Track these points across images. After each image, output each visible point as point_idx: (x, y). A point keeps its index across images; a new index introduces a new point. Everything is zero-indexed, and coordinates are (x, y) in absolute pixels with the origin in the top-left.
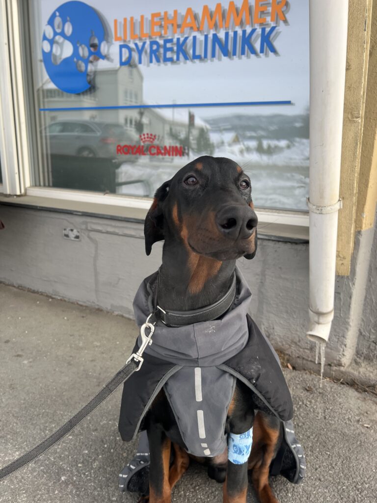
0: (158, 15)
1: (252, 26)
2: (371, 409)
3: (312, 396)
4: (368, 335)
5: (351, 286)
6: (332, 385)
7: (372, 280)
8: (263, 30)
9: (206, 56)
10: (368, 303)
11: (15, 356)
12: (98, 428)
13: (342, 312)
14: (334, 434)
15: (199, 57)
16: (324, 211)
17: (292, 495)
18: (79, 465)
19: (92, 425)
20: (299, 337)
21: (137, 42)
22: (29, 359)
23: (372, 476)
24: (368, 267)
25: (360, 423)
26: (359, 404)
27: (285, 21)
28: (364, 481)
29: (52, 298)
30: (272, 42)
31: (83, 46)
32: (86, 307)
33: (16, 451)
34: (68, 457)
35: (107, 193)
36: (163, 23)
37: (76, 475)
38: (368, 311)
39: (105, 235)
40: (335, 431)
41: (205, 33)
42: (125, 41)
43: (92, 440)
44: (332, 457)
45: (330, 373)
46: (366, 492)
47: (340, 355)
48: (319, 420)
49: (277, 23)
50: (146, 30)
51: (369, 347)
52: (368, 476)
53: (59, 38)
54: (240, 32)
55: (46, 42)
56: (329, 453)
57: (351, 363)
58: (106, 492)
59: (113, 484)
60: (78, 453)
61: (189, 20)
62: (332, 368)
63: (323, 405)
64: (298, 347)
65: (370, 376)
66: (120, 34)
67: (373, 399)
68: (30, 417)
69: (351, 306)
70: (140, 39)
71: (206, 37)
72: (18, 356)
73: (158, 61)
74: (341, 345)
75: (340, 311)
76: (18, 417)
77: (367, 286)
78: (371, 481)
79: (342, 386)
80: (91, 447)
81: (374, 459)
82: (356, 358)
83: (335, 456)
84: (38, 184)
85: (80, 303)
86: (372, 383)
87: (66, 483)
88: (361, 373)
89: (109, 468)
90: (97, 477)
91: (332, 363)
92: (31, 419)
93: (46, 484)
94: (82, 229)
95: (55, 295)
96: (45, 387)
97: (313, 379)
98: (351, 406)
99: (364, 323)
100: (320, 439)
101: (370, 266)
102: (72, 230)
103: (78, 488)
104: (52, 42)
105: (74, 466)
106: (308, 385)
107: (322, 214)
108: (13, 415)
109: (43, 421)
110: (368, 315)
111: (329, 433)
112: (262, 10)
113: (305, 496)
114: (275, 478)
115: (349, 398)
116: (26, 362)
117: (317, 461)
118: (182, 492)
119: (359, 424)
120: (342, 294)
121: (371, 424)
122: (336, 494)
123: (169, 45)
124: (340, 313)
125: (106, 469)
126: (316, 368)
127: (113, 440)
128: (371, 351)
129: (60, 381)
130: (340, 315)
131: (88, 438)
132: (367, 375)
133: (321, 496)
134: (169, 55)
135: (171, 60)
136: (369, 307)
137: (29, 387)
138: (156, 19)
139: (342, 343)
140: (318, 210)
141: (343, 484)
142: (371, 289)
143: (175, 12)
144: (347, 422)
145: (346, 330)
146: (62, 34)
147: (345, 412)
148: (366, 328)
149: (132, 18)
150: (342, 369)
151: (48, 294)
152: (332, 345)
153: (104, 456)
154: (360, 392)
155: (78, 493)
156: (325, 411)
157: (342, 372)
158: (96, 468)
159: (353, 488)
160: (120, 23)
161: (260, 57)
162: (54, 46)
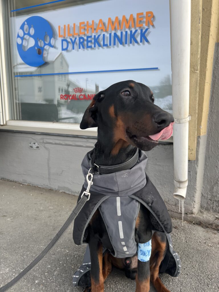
0: (83, 23)
1: (135, 28)
2: (211, 237)
3: (178, 231)
4: (207, 195)
5: (196, 167)
6: (188, 225)
7: (207, 164)
8: (142, 30)
9: (110, 45)
10: (206, 178)
11: (2, 216)
12: (55, 253)
13: (192, 182)
14: (192, 250)
15: (106, 45)
16: (181, 122)
17: (172, 283)
18: (46, 274)
19: (52, 252)
20: (168, 198)
21: (71, 37)
22: (11, 217)
23: (216, 271)
24: (205, 157)
25: (207, 244)
26: (204, 234)
27: (153, 26)
28: (212, 274)
29: (22, 184)
30: (146, 37)
31: (41, 40)
32: (43, 188)
33: (6, 268)
34: (39, 270)
35: (55, 122)
36: (86, 28)
37: (44, 279)
38: (206, 182)
39: (54, 145)
40: (193, 248)
41: (110, 33)
42: (64, 37)
43: (52, 259)
44: (193, 262)
45: (187, 219)
46: (214, 280)
47: (192, 207)
48: (183, 243)
49: (148, 27)
50: (77, 31)
51: (207, 203)
52: (214, 271)
53: (27, 37)
54: (129, 32)
55: (19, 39)
56: (191, 260)
57: (198, 212)
58: (63, 288)
59: (67, 283)
60: (44, 267)
61: (100, 26)
62: (188, 215)
63: (184, 235)
64: (168, 204)
65: (209, 218)
66: (62, 33)
67: (212, 231)
68: (14, 249)
69: (197, 178)
70: (73, 36)
71: (110, 34)
72: (4, 216)
73: (84, 48)
74: (192, 201)
75: (191, 182)
76: (6, 249)
77: (204, 168)
78: (216, 274)
79: (194, 225)
80: (52, 264)
81: (216, 262)
82: (201, 209)
83: (194, 262)
84: (13, 119)
85: (39, 186)
86: (211, 222)
87: (39, 284)
88: (204, 217)
89: (64, 275)
90: (57, 279)
91: (188, 212)
92: (14, 250)
93: (27, 285)
94: (40, 143)
95: (24, 182)
96: (22, 232)
97: (177, 222)
98: (200, 235)
99: (204, 189)
100: (185, 253)
101: (206, 156)
102: (34, 143)
103: (46, 287)
104: (23, 39)
105: (43, 274)
106: (175, 225)
107: (180, 123)
108: (4, 249)
109: (22, 251)
110: (206, 184)
111: (190, 250)
112: (140, 20)
113: (180, 284)
114: (162, 275)
115: (199, 231)
116: (9, 219)
117: (184, 264)
118: (108, 285)
119: (205, 244)
120: (191, 172)
121: (212, 244)
122: (197, 282)
123: (89, 39)
124: (191, 183)
125: (62, 275)
126: (179, 215)
127: (65, 259)
128: (209, 205)
129: (31, 229)
130: (191, 184)
131: (50, 259)
132: (208, 218)
133: (189, 283)
134: (89, 44)
135: (91, 47)
136: (206, 179)
137: (12, 233)
138: (82, 26)
139: (193, 200)
140: (178, 121)
141: (201, 276)
142: (207, 169)
143: (93, 21)
144: (199, 244)
145: (195, 193)
146: (29, 34)
147: (197, 238)
148: (205, 192)
149: (69, 25)
150: (193, 215)
151: (20, 182)
152: (187, 202)
153: (60, 268)
154: (204, 228)
155: (46, 289)
156: (186, 238)
157: (194, 217)
158: (56, 275)
159: (206, 278)
160: (62, 28)
161: (140, 45)
162: (24, 41)
